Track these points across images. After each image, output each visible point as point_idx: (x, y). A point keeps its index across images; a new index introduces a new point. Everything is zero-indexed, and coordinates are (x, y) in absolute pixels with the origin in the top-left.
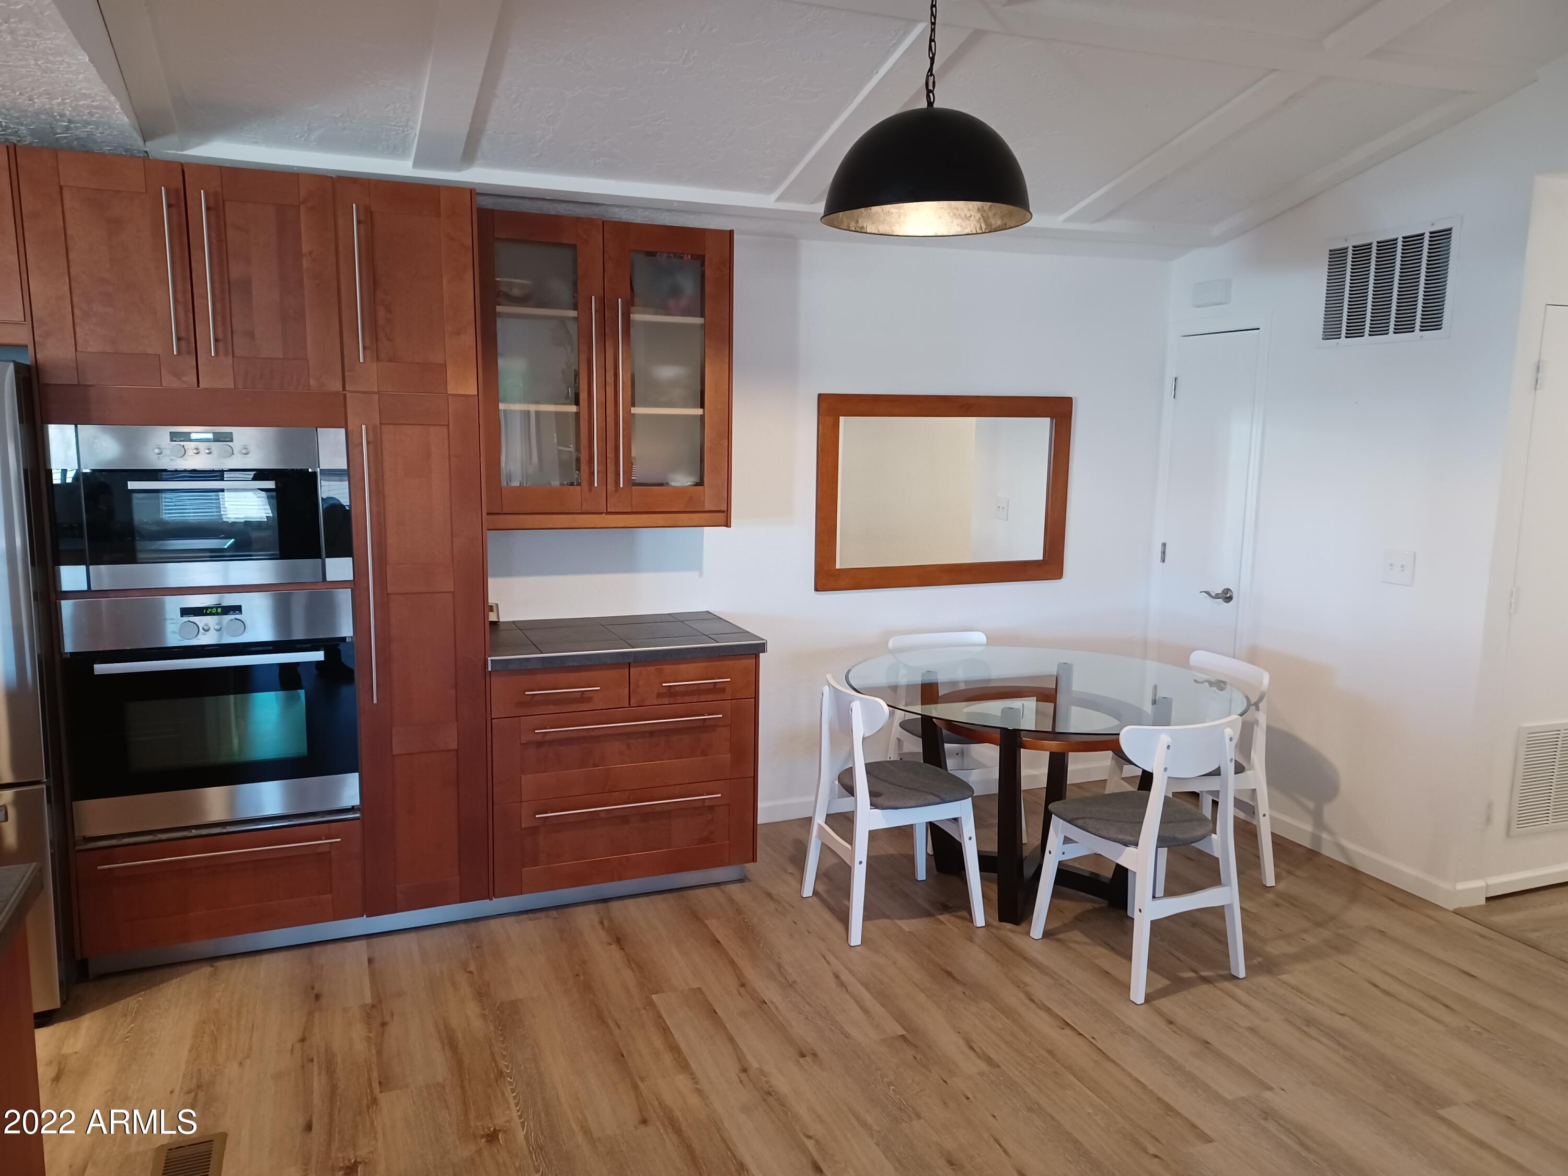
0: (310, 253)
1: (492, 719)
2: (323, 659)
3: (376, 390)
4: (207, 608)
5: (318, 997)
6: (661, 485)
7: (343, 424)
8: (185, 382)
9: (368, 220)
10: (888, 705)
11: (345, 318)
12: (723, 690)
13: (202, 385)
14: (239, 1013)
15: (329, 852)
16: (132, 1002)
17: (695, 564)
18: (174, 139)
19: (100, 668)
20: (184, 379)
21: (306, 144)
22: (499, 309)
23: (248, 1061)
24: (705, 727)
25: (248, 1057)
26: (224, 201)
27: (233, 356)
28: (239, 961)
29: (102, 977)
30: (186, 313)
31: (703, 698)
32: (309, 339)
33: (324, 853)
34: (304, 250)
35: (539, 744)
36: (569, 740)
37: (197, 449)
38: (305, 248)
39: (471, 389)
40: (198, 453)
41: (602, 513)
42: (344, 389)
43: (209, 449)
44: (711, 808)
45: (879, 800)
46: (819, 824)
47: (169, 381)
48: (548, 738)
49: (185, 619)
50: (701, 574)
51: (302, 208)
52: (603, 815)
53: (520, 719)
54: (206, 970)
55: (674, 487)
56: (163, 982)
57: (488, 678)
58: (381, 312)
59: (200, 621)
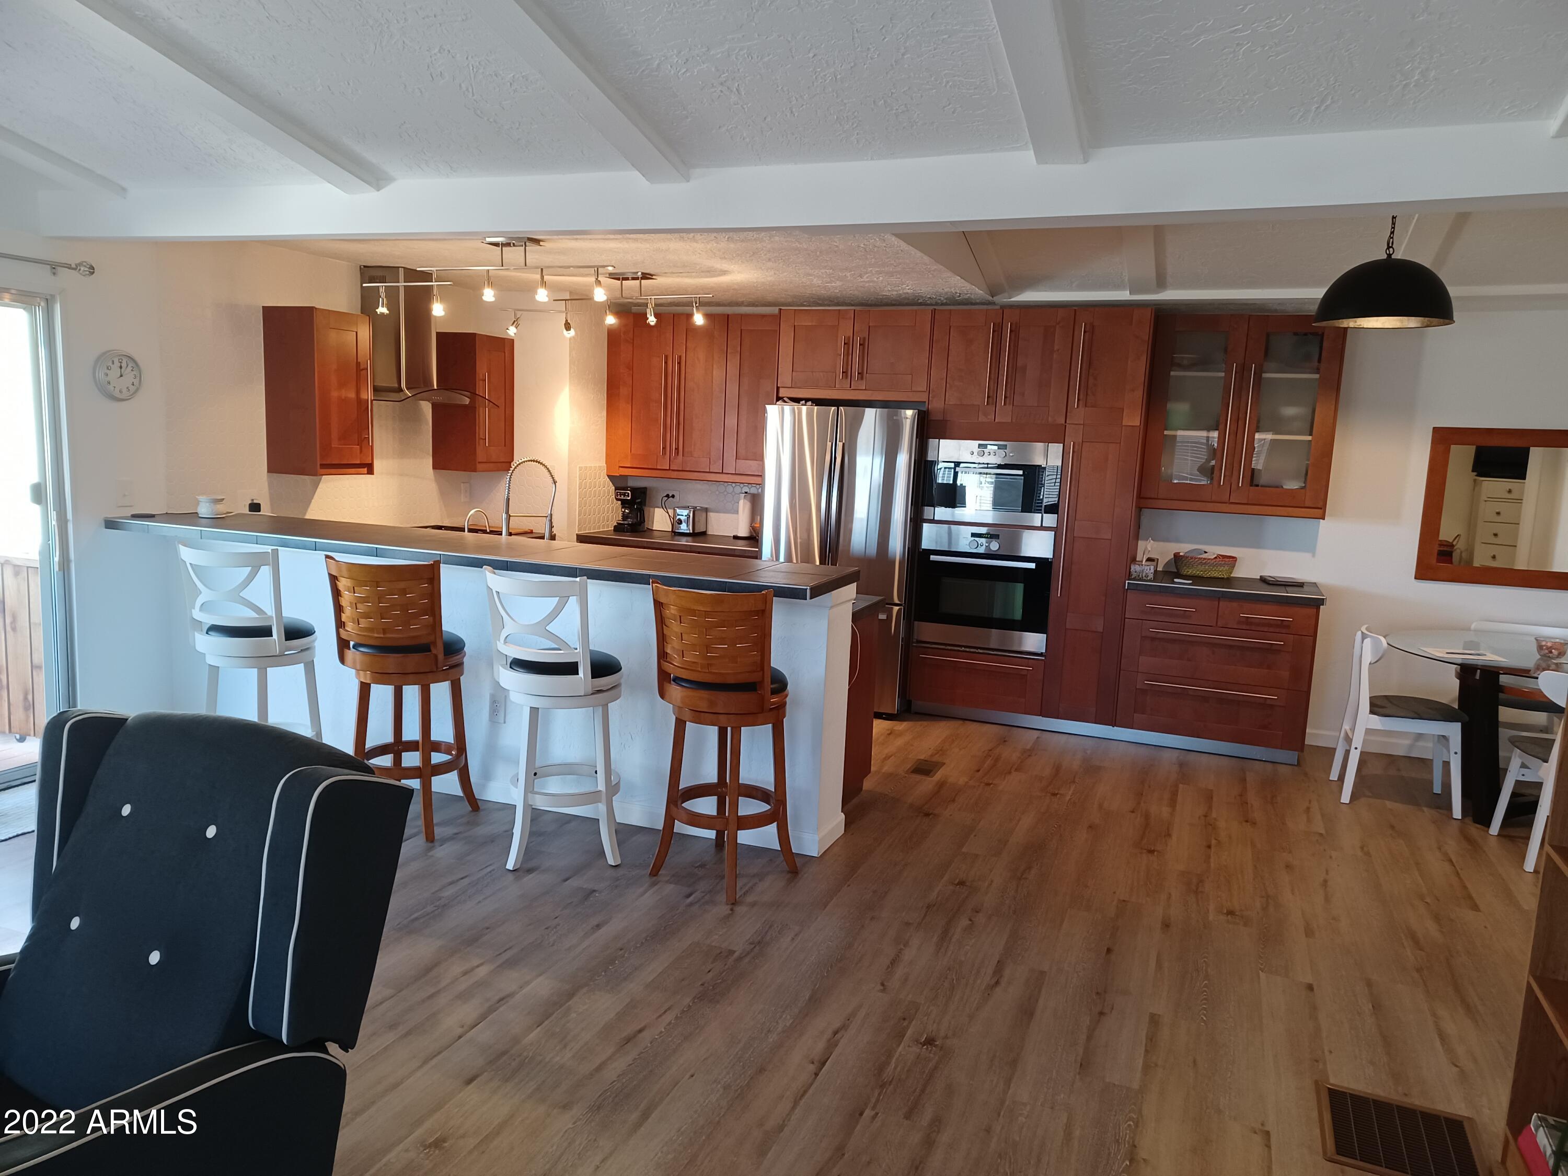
0: (1058, 350)
1: (1125, 618)
2: (1034, 567)
3: (1082, 423)
4: (983, 534)
5: (1005, 741)
6: (1277, 487)
7: (1063, 442)
8: (988, 419)
9: (1091, 330)
10: (1388, 644)
11: (1071, 383)
12: (1288, 627)
13: (996, 421)
14: (968, 737)
15: (1026, 675)
16: (925, 723)
17: (1311, 548)
18: (1006, 294)
19: (933, 558)
20: (989, 417)
21: (1071, 290)
22: (1172, 373)
23: (963, 750)
24: (1271, 649)
25: (964, 748)
26: (1019, 327)
27: (1013, 405)
28: (975, 723)
29: (916, 713)
30: (994, 383)
31: (1271, 630)
32: (1051, 395)
33: (1024, 675)
34: (1055, 349)
35: (1153, 639)
36: (1173, 641)
37: (989, 453)
38: (1056, 348)
39: (1137, 422)
40: (989, 455)
41: (1226, 503)
42: (1066, 422)
43: (995, 453)
44: (1272, 706)
45: (1376, 709)
46: (1345, 730)
47: (982, 418)
48: (1159, 636)
49: (973, 538)
50: (1314, 556)
51: (1057, 326)
52: (1191, 693)
53: (1142, 622)
54: (961, 722)
55: (1286, 489)
56: (941, 721)
57: (1125, 593)
58: (1091, 381)
59: (979, 540)
